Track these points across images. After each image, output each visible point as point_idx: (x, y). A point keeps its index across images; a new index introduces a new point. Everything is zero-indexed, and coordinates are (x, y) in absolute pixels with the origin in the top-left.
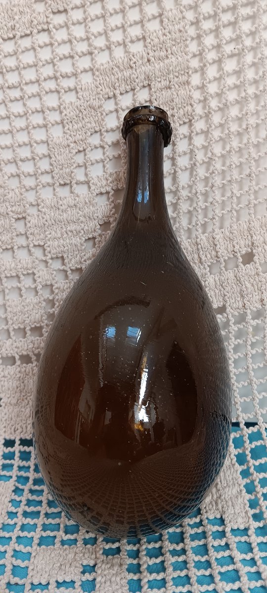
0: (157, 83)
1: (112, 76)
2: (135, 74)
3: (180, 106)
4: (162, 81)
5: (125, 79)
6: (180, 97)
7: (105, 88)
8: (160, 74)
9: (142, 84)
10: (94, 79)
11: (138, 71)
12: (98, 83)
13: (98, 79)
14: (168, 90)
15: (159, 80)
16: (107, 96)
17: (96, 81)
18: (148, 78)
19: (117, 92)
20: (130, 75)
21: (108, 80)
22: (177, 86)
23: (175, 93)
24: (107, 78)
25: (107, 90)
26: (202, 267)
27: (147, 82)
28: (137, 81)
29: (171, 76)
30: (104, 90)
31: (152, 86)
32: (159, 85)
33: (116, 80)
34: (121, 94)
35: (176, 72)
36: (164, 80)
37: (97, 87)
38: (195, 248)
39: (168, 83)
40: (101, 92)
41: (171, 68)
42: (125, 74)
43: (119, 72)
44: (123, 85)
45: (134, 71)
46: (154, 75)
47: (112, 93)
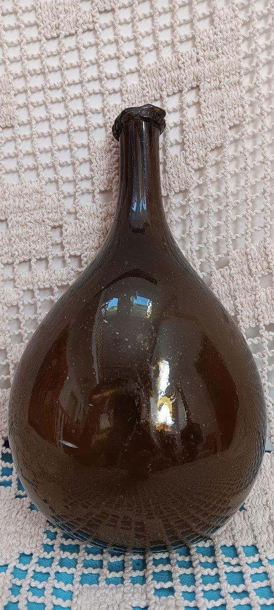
0: (207, 83)
1: (159, 77)
2: (183, 75)
3: (231, 107)
4: (212, 81)
5: (173, 80)
6: (230, 98)
7: (152, 91)
8: (210, 74)
9: (190, 85)
10: (140, 81)
11: (186, 71)
12: (144, 85)
13: (144, 80)
14: (218, 91)
15: (209, 80)
16: (153, 98)
17: (142, 82)
18: (197, 78)
19: (164, 93)
20: (178, 75)
21: (155, 81)
22: (227, 87)
23: (225, 94)
24: (154, 79)
25: (154, 92)
26: (252, 279)
27: (196, 83)
28: (185, 81)
29: (222, 76)
30: (150, 92)
31: (201, 87)
32: (208, 86)
33: (164, 81)
34: (168, 96)
35: (226, 72)
36: (214, 80)
37: (143, 89)
38: (244, 259)
39: (218, 83)
40: (147, 94)
41: (221, 68)
42: (173, 75)
43: (166, 73)
44: (170, 87)
45: (182, 72)
46: (203, 75)
47: (159, 95)
